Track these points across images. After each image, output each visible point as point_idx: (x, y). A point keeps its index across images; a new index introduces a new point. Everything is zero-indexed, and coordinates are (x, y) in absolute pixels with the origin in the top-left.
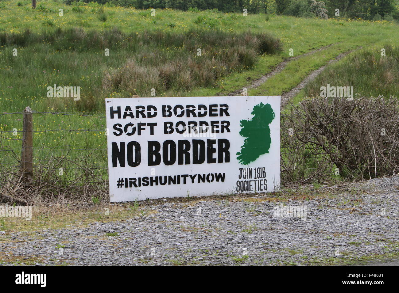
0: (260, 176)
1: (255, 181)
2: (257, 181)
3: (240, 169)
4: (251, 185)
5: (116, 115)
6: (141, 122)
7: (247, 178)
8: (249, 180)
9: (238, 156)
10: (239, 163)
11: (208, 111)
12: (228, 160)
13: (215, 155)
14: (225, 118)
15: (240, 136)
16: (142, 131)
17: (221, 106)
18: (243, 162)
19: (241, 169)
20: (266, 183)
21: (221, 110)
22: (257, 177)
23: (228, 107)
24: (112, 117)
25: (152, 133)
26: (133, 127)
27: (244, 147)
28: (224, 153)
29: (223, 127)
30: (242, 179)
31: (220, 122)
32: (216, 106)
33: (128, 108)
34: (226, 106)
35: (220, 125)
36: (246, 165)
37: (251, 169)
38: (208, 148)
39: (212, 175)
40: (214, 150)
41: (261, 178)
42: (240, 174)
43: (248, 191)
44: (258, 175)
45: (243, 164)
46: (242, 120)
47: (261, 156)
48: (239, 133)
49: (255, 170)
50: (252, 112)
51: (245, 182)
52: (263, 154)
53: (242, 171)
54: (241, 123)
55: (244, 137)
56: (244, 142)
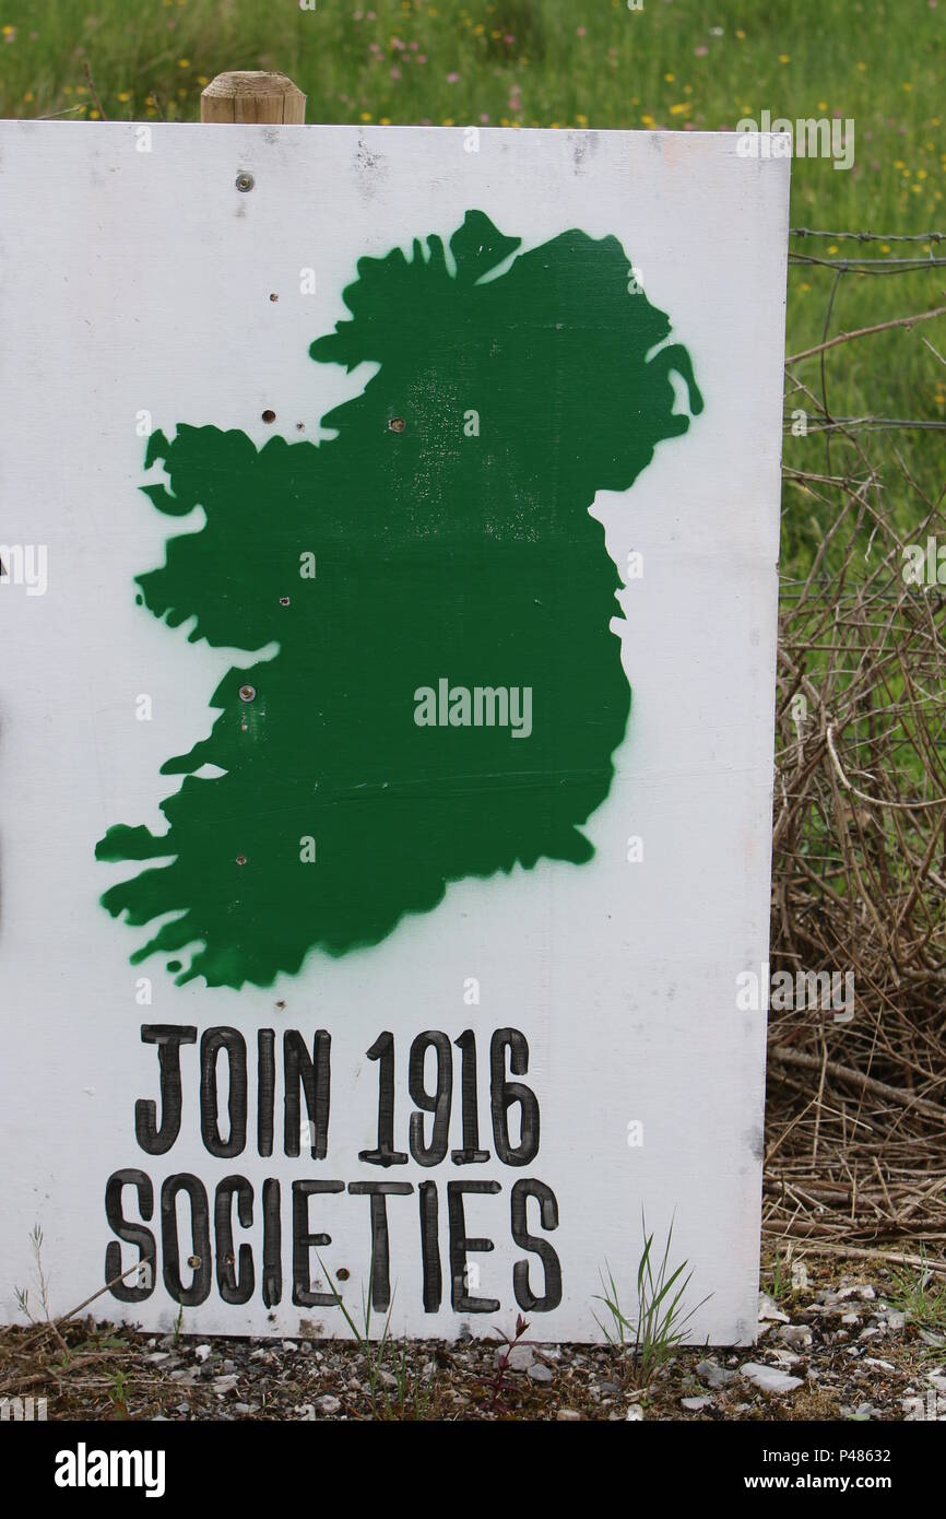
0: (456, 1141)
1: (376, 1192)
2: (405, 1189)
3: (150, 1033)
4: (323, 1239)
7: (265, 1148)
8: (288, 1170)
9: (127, 870)
10: (138, 957)
15: (144, 613)
18: (197, 947)
19: (166, 1038)
20: (534, 1228)
22: (401, 1143)
27: (209, 771)
30: (188, 1154)
36: (236, 984)
37: (323, 1040)
41: (462, 1158)
42: (155, 1095)
43: (277, 1302)
44: (429, 1118)
45: (201, 980)
46: (171, 435)
47: (463, 894)
48: (138, 590)
49: (373, 1054)
50: (333, 331)
51: (235, 1195)
52: (499, 875)
53: (190, 1055)
54: (159, 463)
55: (214, 643)
56: (214, 703)
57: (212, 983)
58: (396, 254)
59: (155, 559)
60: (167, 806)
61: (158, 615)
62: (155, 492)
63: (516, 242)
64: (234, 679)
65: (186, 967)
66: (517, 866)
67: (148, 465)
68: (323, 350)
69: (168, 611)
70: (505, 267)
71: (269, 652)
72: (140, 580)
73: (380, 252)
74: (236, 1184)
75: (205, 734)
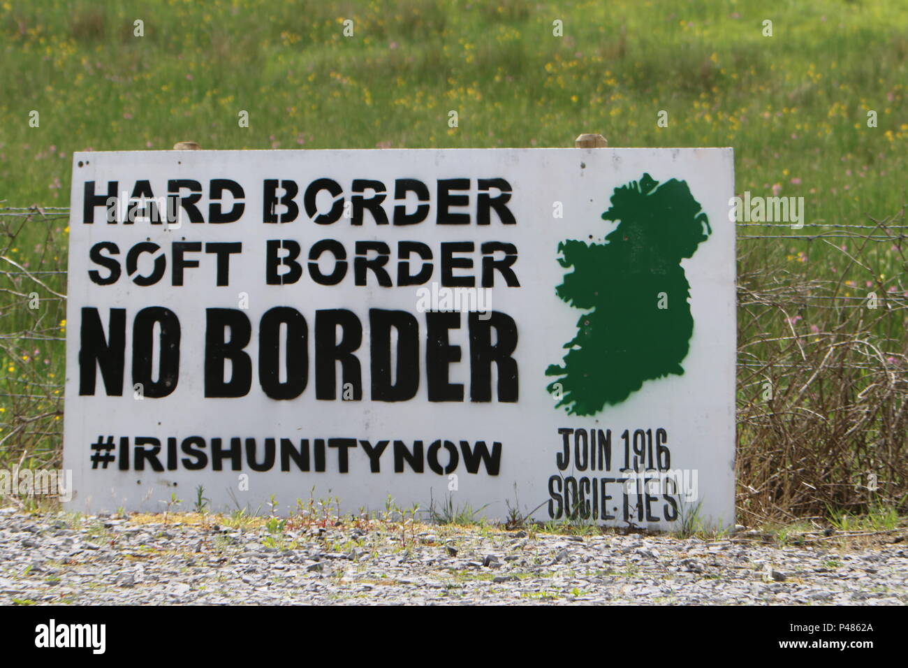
0: (647, 464)
3: (561, 431)
4: (610, 498)
5: (101, 213)
6: (184, 238)
7: (593, 468)
8: (600, 475)
9: (554, 378)
10: (557, 406)
11: (433, 202)
12: (509, 393)
13: (461, 373)
14: (496, 230)
15: (558, 298)
16: (186, 271)
17: (483, 184)
18: (573, 403)
19: (565, 432)
21: (484, 202)
22: (631, 466)
23: (510, 189)
25: (222, 279)
27: (577, 347)
28: (494, 367)
29: (489, 267)
30: (572, 471)
31: (478, 247)
32: (465, 184)
33: (142, 188)
34: (501, 184)
35: (477, 257)
36: (584, 414)
37: (609, 432)
39: (450, 445)
40: (456, 354)
41: (649, 470)
42: (562, 451)
43: (597, 518)
44: (639, 457)
45: (575, 414)
46: (564, 243)
47: (648, 385)
48: (556, 291)
49: (623, 437)
50: (608, 210)
51: (585, 483)
52: (657, 379)
53: (572, 437)
54: (561, 252)
55: (578, 306)
56: (578, 326)
57: (578, 414)
58: (624, 186)
59: (561, 281)
60: (566, 359)
61: (562, 298)
62: (560, 261)
63: (657, 183)
64: (583, 319)
65: (571, 409)
66: (662, 377)
67: (559, 252)
68: (606, 216)
69: (565, 297)
70: (654, 190)
71: (592, 310)
72: (557, 288)
73: (620, 186)
74: (585, 480)
75: (575, 335)
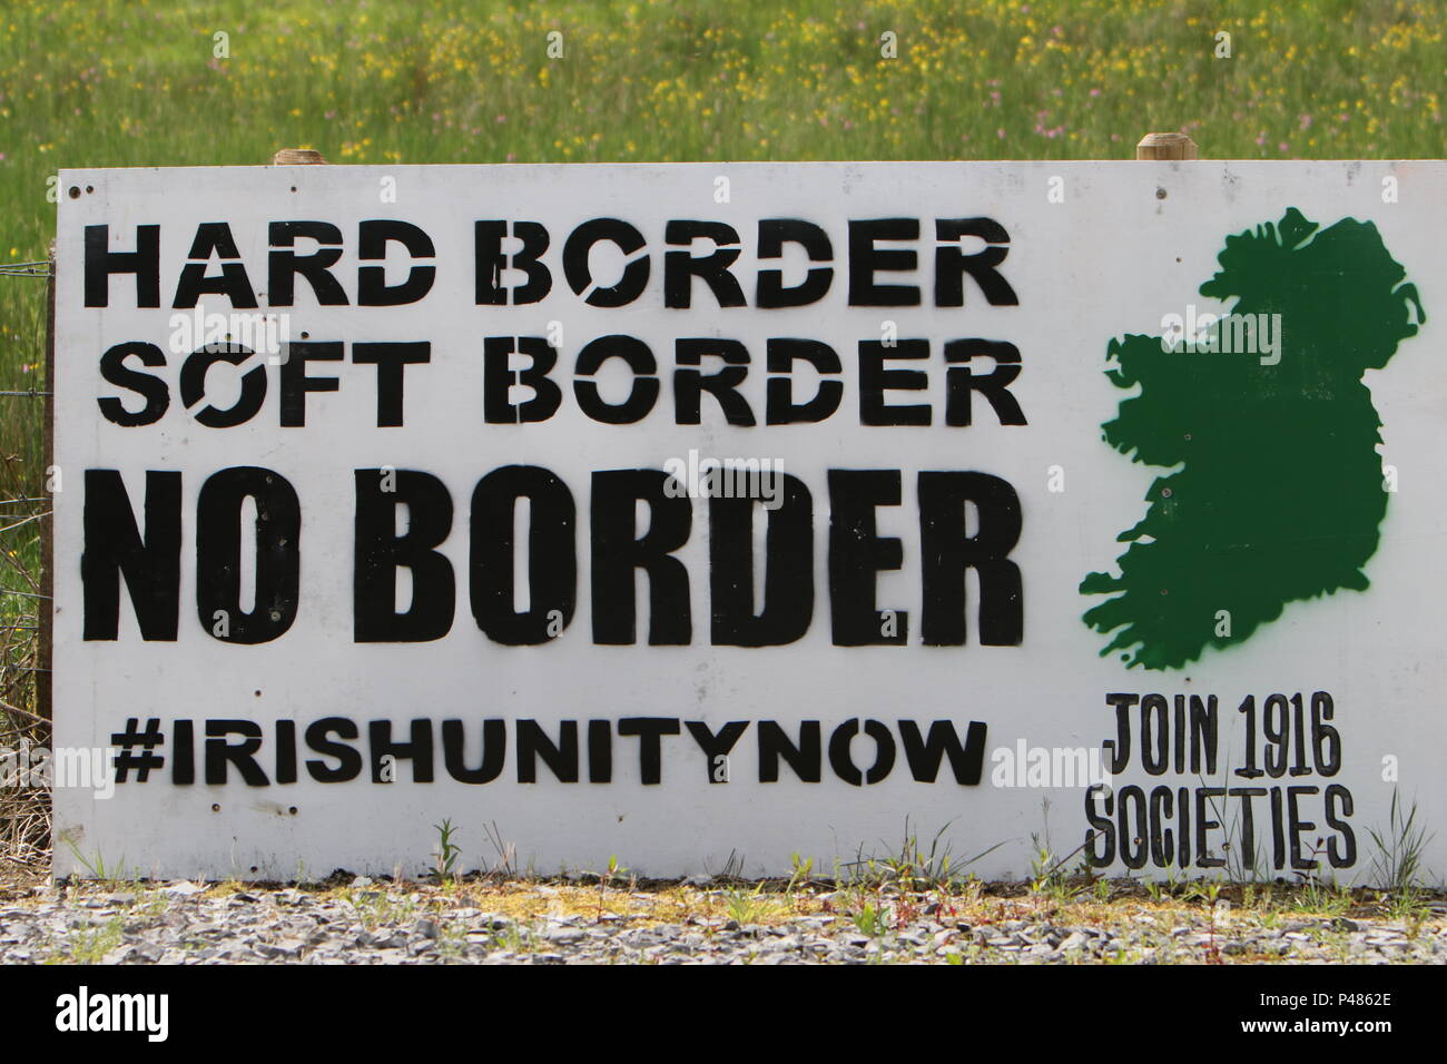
0: (1292, 762)
1: (1245, 794)
2: (1262, 792)
3: (1111, 699)
4: (1214, 825)
5: (123, 286)
6: (305, 335)
7: (1179, 769)
8: (1192, 781)
9: (1098, 600)
10: (1104, 653)
11: (841, 264)
12: (1004, 625)
13: (901, 591)
14: (976, 317)
15: (1107, 446)
16: (312, 399)
17: (947, 229)
18: (1139, 645)
19: (1121, 702)
20: (1339, 815)
21: (950, 266)
22: (1260, 764)
23: (1006, 239)
24: (96, 295)
25: (390, 411)
26: (248, 366)
27: (1145, 539)
28: (972, 578)
29: (960, 386)
31: (937, 350)
32: (908, 229)
33: (214, 237)
34: (988, 228)
35: (936, 368)
36: (1161, 667)
37: (1213, 701)
38: (834, 530)
39: (875, 729)
40: (891, 554)
41: (1295, 772)
42: (1115, 737)
43: (1187, 864)
44: (1276, 748)
45: (1141, 666)
46: (1121, 341)
47: (1294, 611)
48: (1103, 432)
49: (1242, 709)
50: (1213, 279)
51: (1162, 798)
52: (1314, 598)
53: (1135, 712)
54: (1115, 357)
55: (1148, 463)
56: (1147, 499)
57: (1148, 667)
58: (1248, 233)
59: (1112, 414)
60: (1121, 561)
61: (1115, 447)
62: (1112, 375)
63: (1315, 226)
64: (1159, 484)
65: (1133, 657)
66: (1325, 594)
67: (1109, 358)
68: (1207, 290)
69: (1121, 445)
70: (1309, 240)
71: (1179, 468)
72: (1105, 426)
73: (1238, 232)
74: (1162, 791)
75: (1142, 517)
